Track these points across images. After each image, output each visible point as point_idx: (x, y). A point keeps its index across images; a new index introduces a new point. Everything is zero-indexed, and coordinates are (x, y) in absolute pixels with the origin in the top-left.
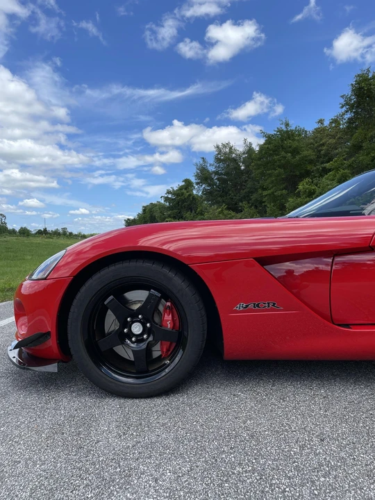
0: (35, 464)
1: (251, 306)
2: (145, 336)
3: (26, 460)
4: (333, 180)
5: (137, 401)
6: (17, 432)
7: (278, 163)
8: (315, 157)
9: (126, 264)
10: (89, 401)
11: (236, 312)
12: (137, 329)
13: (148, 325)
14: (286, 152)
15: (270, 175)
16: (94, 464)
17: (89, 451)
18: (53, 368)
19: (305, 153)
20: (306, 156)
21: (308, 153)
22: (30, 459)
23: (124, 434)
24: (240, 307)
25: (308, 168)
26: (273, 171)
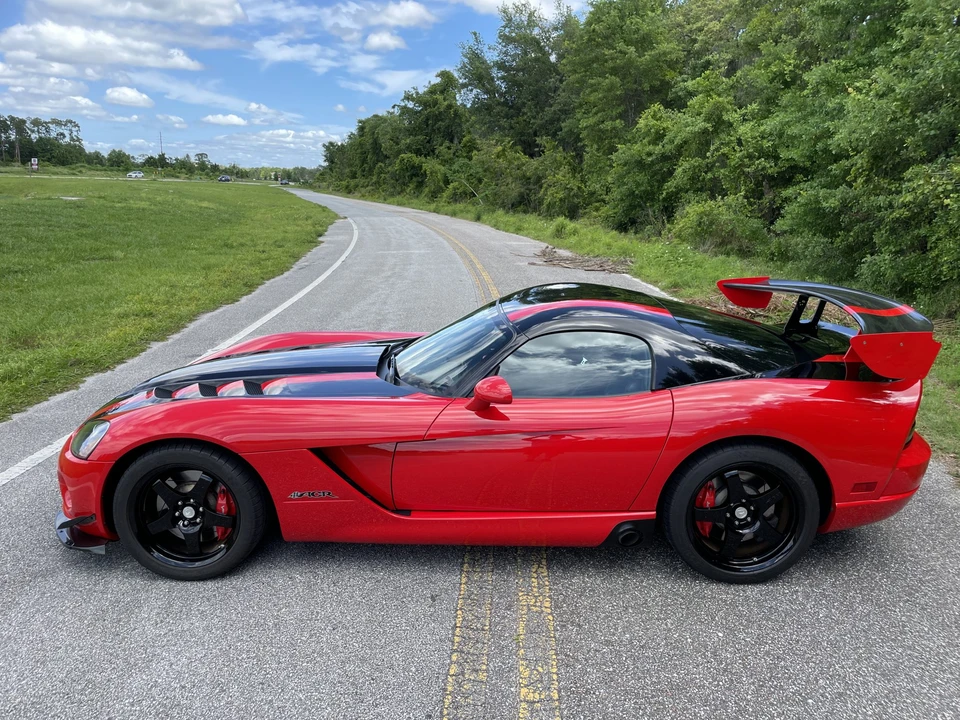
0: (74, 649)
1: (306, 494)
2: (198, 520)
3: (67, 646)
4: (699, 114)
5: (189, 584)
6: (61, 618)
7: (610, 64)
8: (682, 54)
9: (171, 450)
10: (139, 583)
11: (291, 499)
12: (189, 512)
13: (201, 509)
14: (628, 43)
15: (595, 89)
16: (125, 650)
17: (124, 639)
18: (100, 550)
19: (665, 47)
20: (665, 54)
21: (669, 47)
22: (70, 645)
23: (162, 622)
24: (295, 495)
25: (667, 78)
26: (600, 79)
